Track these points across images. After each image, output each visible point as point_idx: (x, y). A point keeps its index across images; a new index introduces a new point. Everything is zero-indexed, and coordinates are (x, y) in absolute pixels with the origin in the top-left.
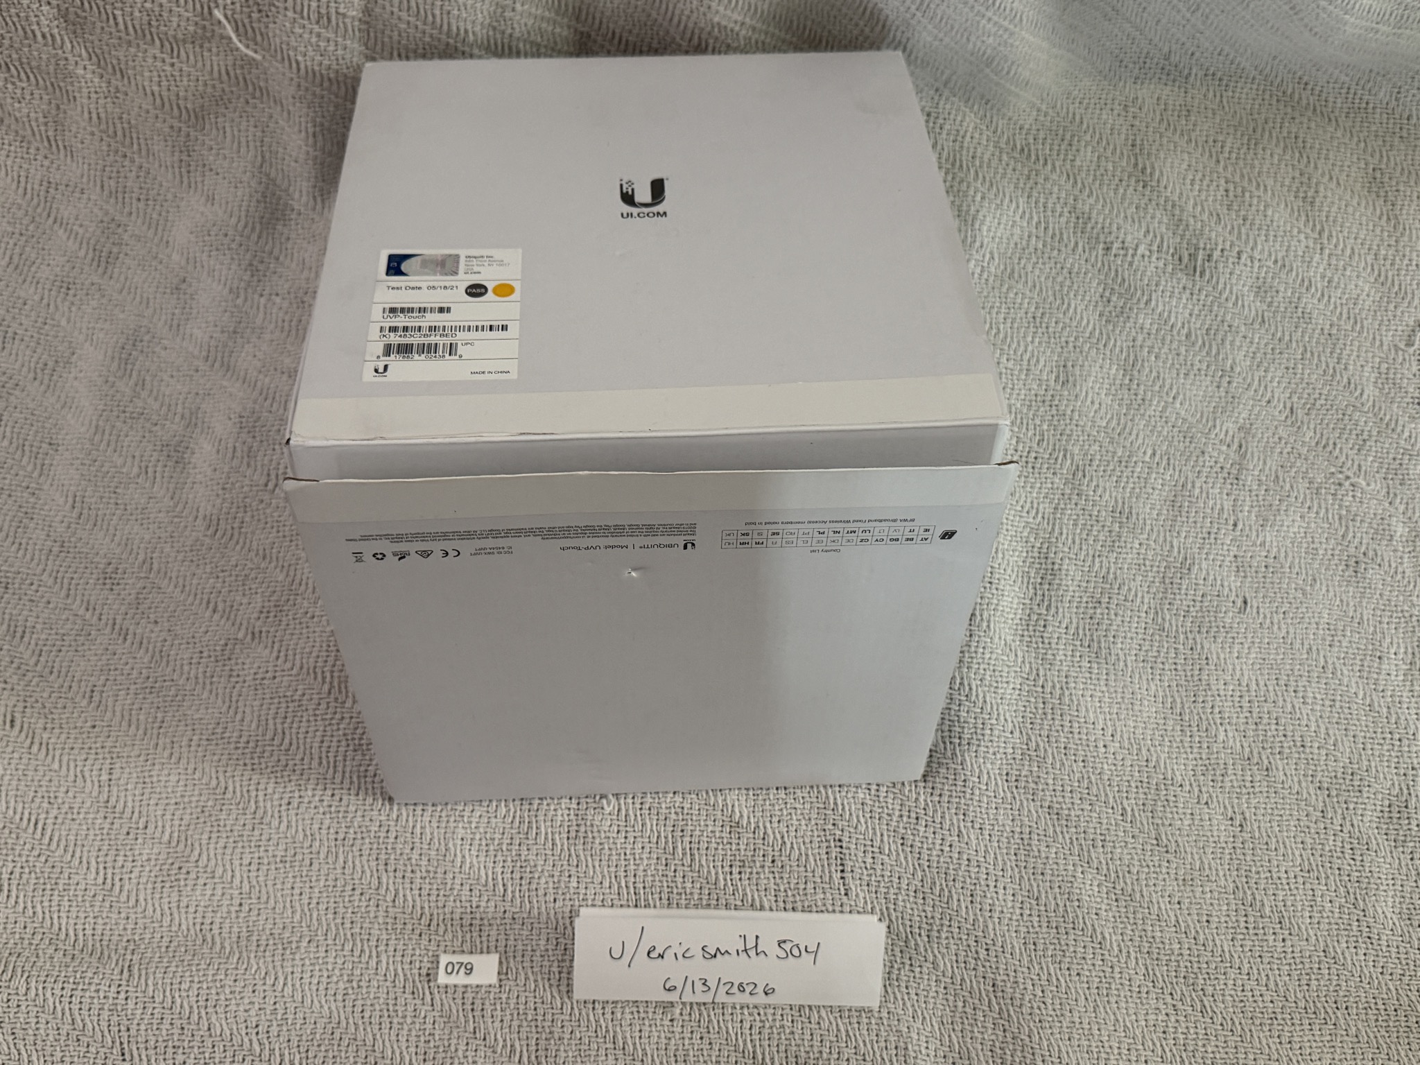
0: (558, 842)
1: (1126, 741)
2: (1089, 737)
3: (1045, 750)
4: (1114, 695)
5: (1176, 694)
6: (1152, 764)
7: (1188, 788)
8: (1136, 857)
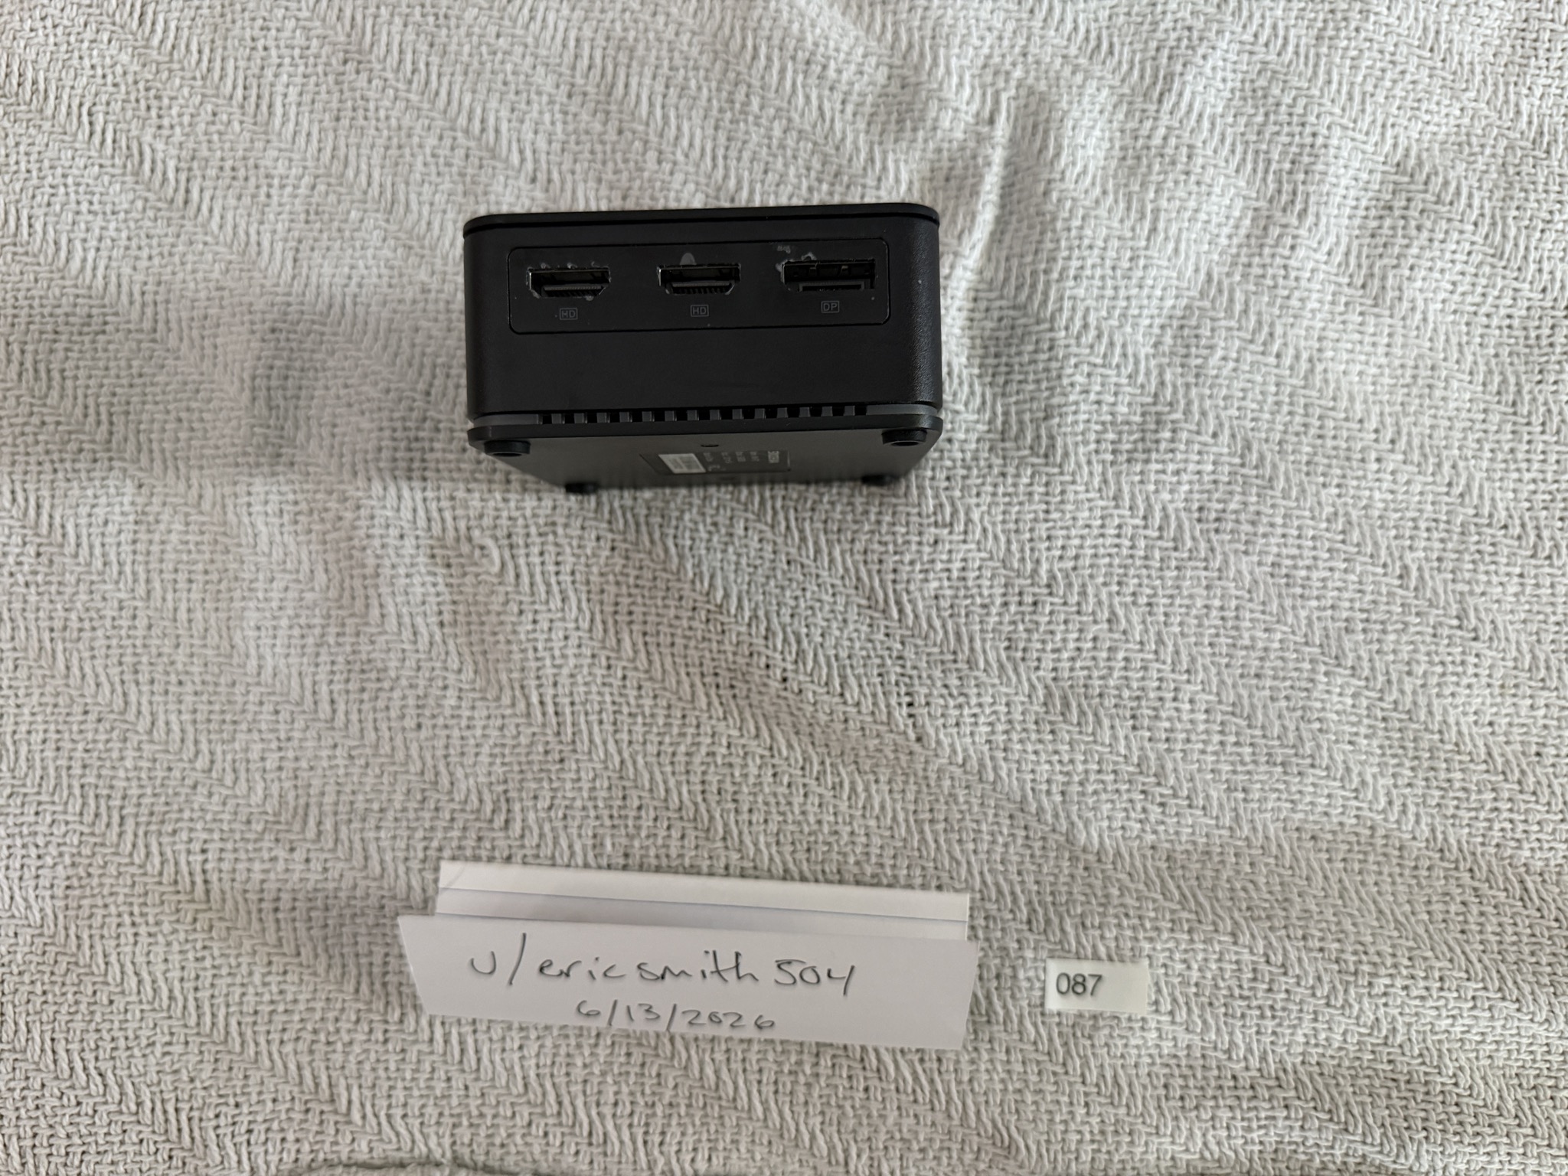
0: (423, 629)
1: (1417, 452)
2: (1352, 444)
3: (1274, 466)
4: (1399, 372)
5: (1509, 370)
6: (1457, 490)
7: (1518, 530)
8: (1423, 649)
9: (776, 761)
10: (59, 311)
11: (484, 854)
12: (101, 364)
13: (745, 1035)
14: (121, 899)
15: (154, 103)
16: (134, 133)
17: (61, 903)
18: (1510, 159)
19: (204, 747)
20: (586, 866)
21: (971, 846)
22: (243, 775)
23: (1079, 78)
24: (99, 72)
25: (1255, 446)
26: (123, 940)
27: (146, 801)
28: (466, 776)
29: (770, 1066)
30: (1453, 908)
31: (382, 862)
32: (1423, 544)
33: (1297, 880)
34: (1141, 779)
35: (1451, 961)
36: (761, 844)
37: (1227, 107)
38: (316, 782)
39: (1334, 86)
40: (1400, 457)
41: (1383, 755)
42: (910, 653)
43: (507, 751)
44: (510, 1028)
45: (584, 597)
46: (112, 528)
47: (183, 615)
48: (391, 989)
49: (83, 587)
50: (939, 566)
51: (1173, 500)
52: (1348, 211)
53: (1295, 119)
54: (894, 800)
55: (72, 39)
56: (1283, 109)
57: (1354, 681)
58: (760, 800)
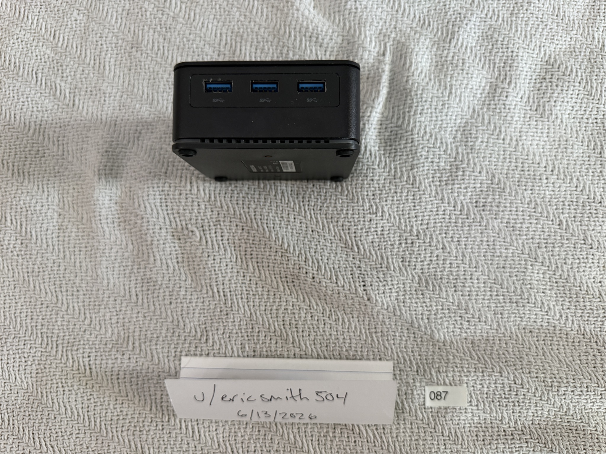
0: (170, 265)
1: (562, 174)
2: (536, 173)
3: (505, 183)
4: (553, 143)
5: (597, 140)
6: (579, 189)
8: (570, 253)
9: (312, 311)
10: (27, 149)
11: (198, 353)
12: (43, 169)
13: (305, 422)
14: (57, 377)
15: (60, 68)
16: (53, 80)
17: (34, 380)
18: (592, 56)
19: (88, 316)
20: (239, 356)
21: (392, 342)
22: (103, 326)
23: (417, 36)
24: (39, 57)
25: (497, 176)
26: (59, 393)
27: (66, 338)
28: (190, 322)
29: (316, 434)
30: (590, 358)
31: (158, 358)
32: (568, 211)
33: (525, 349)
34: (459, 311)
35: (591, 379)
36: (308, 345)
37: (477, 43)
38: (132, 327)
39: (519, 32)
40: (556, 177)
41: (557, 297)
42: (363, 265)
43: (205, 311)
44: (211, 422)
45: (233, 249)
46: (49, 232)
47: (78, 264)
48: (165, 408)
49: (39, 255)
50: (372, 230)
51: (465, 199)
52: (528, 81)
53: (504, 46)
54: (360, 325)
55: (29, 46)
56: (499, 42)
57: (543, 268)
58: (306, 327)
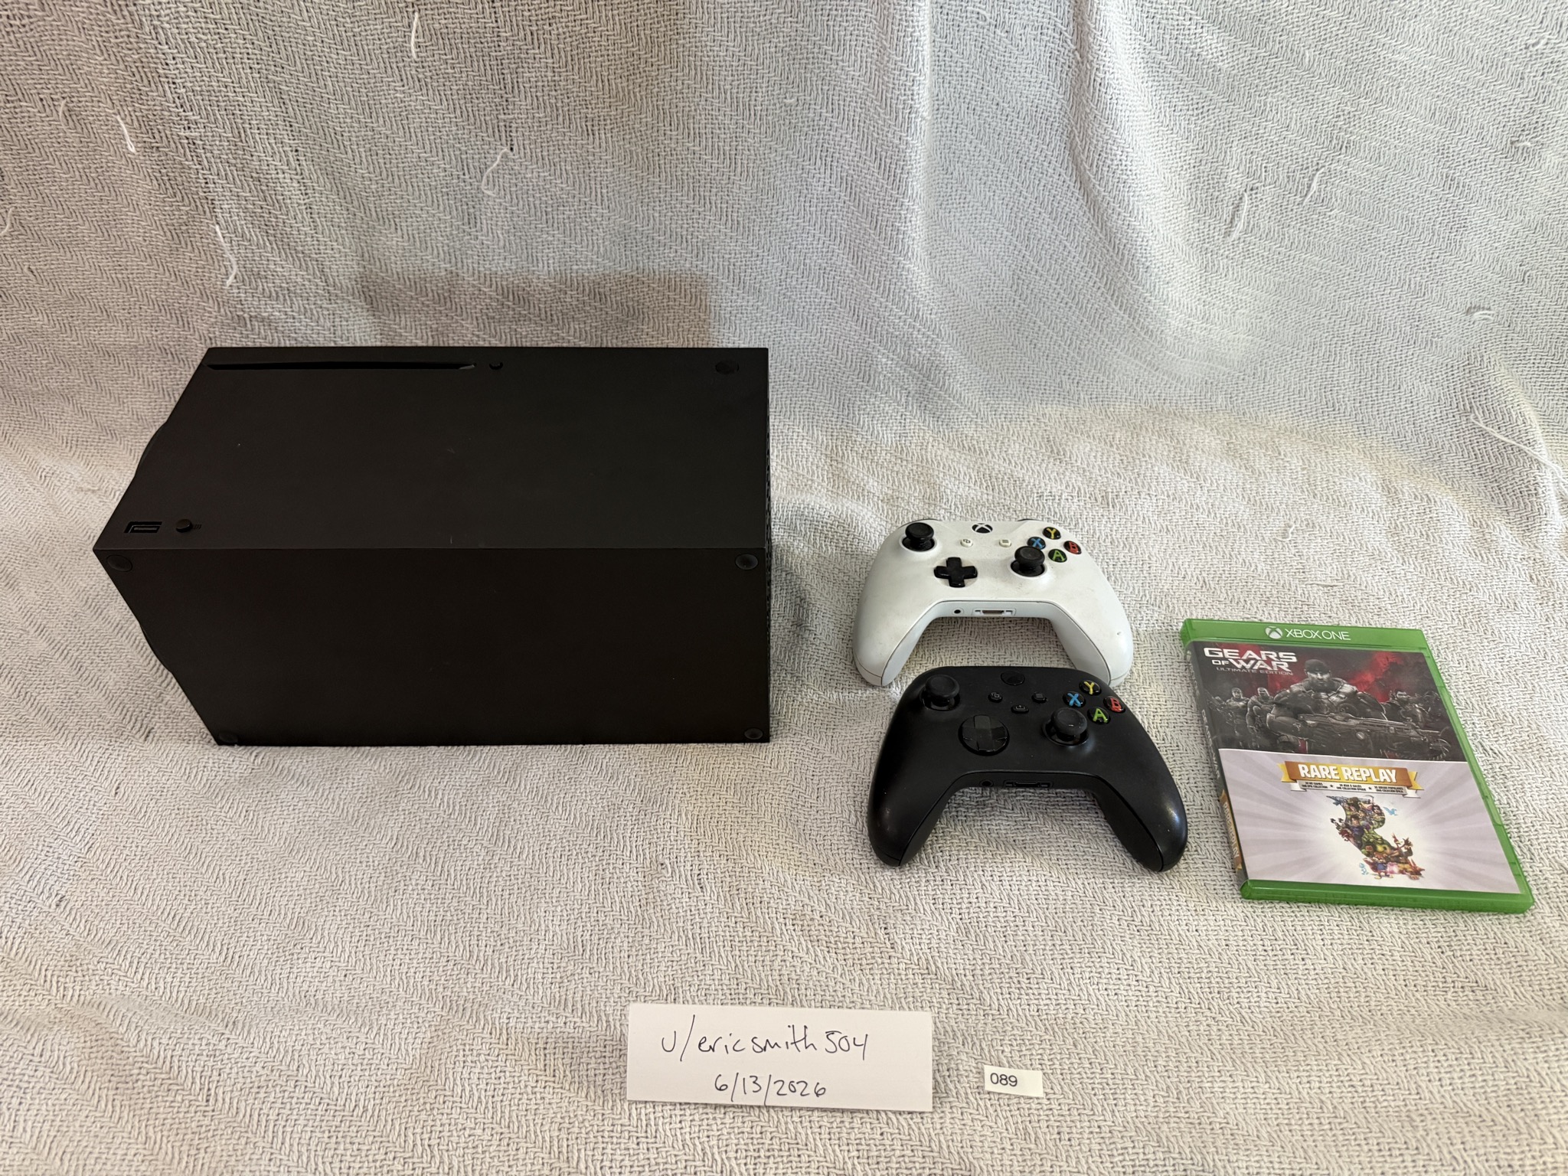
9: (818, 966)
28: (653, 978)
30: (1202, 1028)
31: (607, 1021)
43: (675, 963)
45: (713, 885)
57: (1116, 913)
58: (811, 983)
